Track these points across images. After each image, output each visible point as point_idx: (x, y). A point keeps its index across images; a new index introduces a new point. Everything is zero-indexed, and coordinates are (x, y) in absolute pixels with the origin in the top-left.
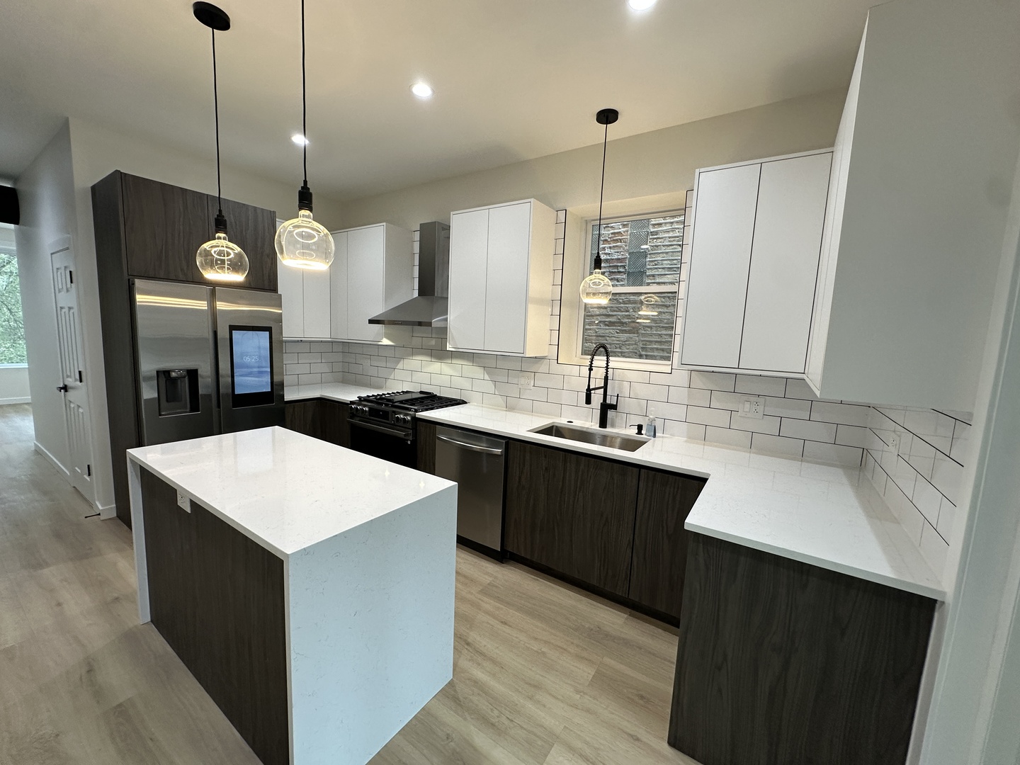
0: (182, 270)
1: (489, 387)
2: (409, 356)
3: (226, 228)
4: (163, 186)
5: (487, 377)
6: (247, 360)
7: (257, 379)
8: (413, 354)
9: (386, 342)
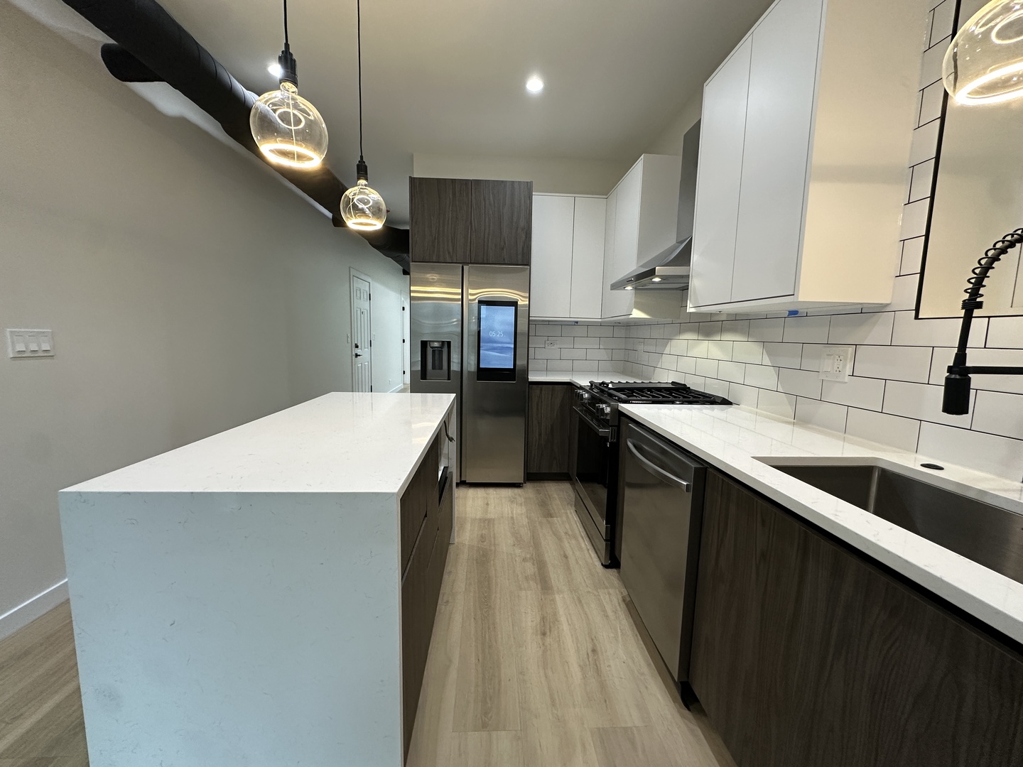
0: (449, 253)
1: (768, 377)
2: (676, 335)
3: (367, 174)
4: (438, 180)
5: (767, 361)
6: (492, 335)
7: (499, 354)
8: (680, 332)
9: (637, 314)
